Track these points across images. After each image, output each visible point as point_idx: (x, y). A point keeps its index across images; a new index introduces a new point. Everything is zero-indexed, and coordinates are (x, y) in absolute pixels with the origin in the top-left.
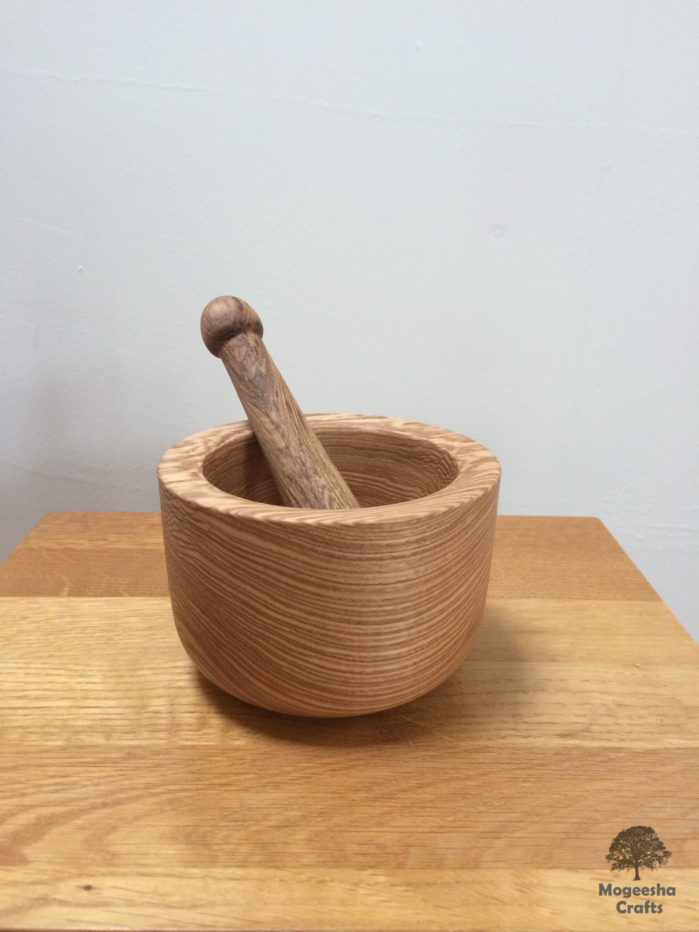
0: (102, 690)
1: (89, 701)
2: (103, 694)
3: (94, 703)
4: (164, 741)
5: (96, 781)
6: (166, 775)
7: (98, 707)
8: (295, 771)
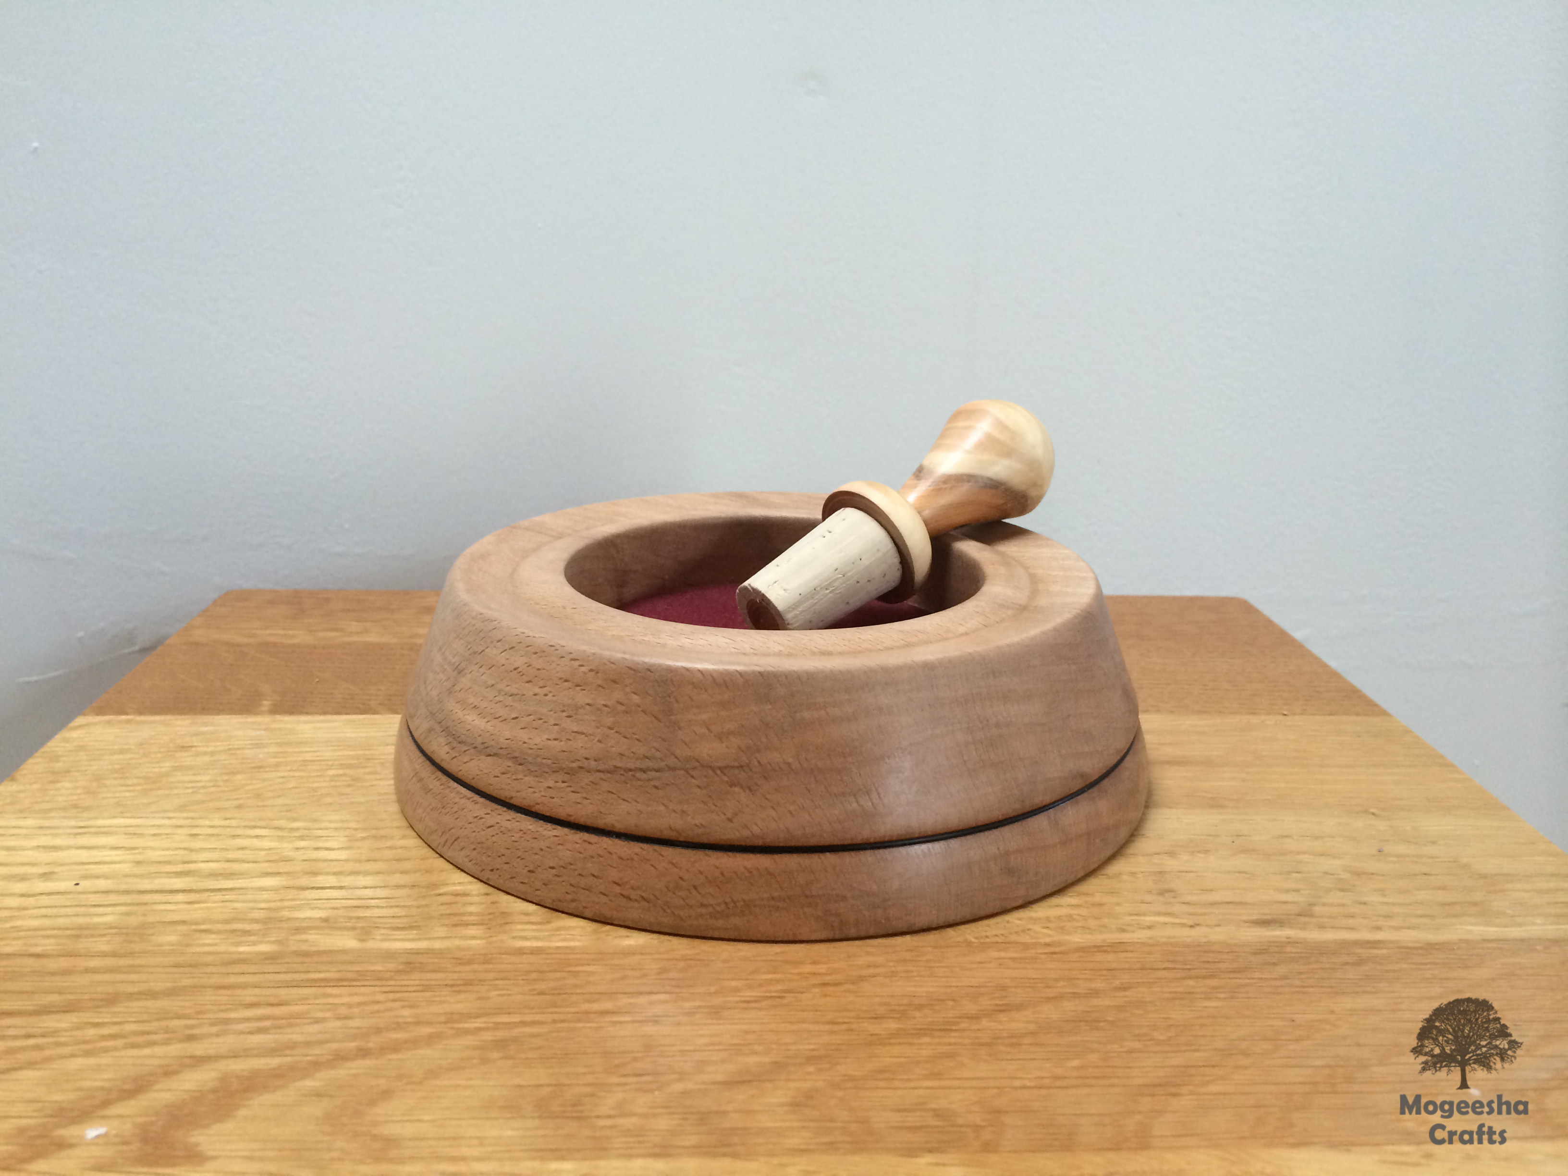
0: (347, 861)
1: (320, 878)
2: (348, 867)
3: (332, 881)
4: (479, 942)
5: (343, 1011)
6: (488, 998)
7: (341, 888)
8: (750, 987)
